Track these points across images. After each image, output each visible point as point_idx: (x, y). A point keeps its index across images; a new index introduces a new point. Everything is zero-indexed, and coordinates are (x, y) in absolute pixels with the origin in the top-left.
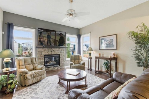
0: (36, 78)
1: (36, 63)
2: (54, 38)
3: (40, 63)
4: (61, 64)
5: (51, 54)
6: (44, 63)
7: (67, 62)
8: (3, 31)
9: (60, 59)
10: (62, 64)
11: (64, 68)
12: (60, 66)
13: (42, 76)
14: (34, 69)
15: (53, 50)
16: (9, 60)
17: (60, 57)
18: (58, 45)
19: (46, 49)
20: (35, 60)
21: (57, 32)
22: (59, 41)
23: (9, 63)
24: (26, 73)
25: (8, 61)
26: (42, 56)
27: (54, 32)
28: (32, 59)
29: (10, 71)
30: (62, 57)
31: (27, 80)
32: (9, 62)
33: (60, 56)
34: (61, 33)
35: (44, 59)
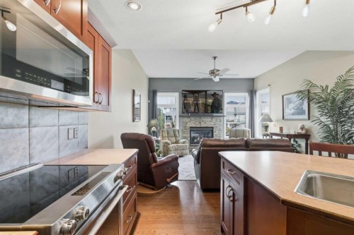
1: (179, 137)
2: (204, 102)
5: (199, 126)
8: (149, 99)
14: (177, 142)
15: (203, 120)
17: (214, 131)
18: (210, 111)
19: (193, 118)
20: (178, 133)
21: (208, 92)
22: (212, 106)
24: (169, 144)
26: (187, 128)
27: (204, 93)
28: (174, 131)
30: (217, 131)
33: (214, 129)
34: (215, 93)
35: (189, 132)
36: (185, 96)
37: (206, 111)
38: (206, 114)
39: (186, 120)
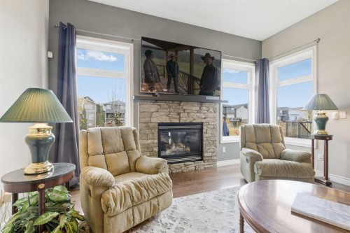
0: (140, 207)
1: (137, 148)
2: (188, 71)
3: (147, 150)
4: (205, 154)
5: (177, 121)
6: (156, 149)
7: (224, 148)
8: (49, 49)
9: (204, 139)
10: (210, 154)
11: (214, 169)
12: (202, 159)
13: (161, 199)
14: (133, 168)
15: (184, 108)
16: (44, 132)
17: (204, 131)
18: (197, 92)
19: (164, 104)
20: (133, 138)
21: (196, 51)
22: (201, 80)
23: (46, 145)
24: (107, 187)
25: (41, 135)
26: (151, 125)
27: (188, 51)
28: (124, 135)
29: (50, 175)
30: (209, 131)
31: (110, 217)
32: (45, 139)
33: (205, 128)
34: (208, 55)
35: (156, 135)
36: (148, 53)
37: (190, 91)
38: (191, 97)
39: (151, 107)
